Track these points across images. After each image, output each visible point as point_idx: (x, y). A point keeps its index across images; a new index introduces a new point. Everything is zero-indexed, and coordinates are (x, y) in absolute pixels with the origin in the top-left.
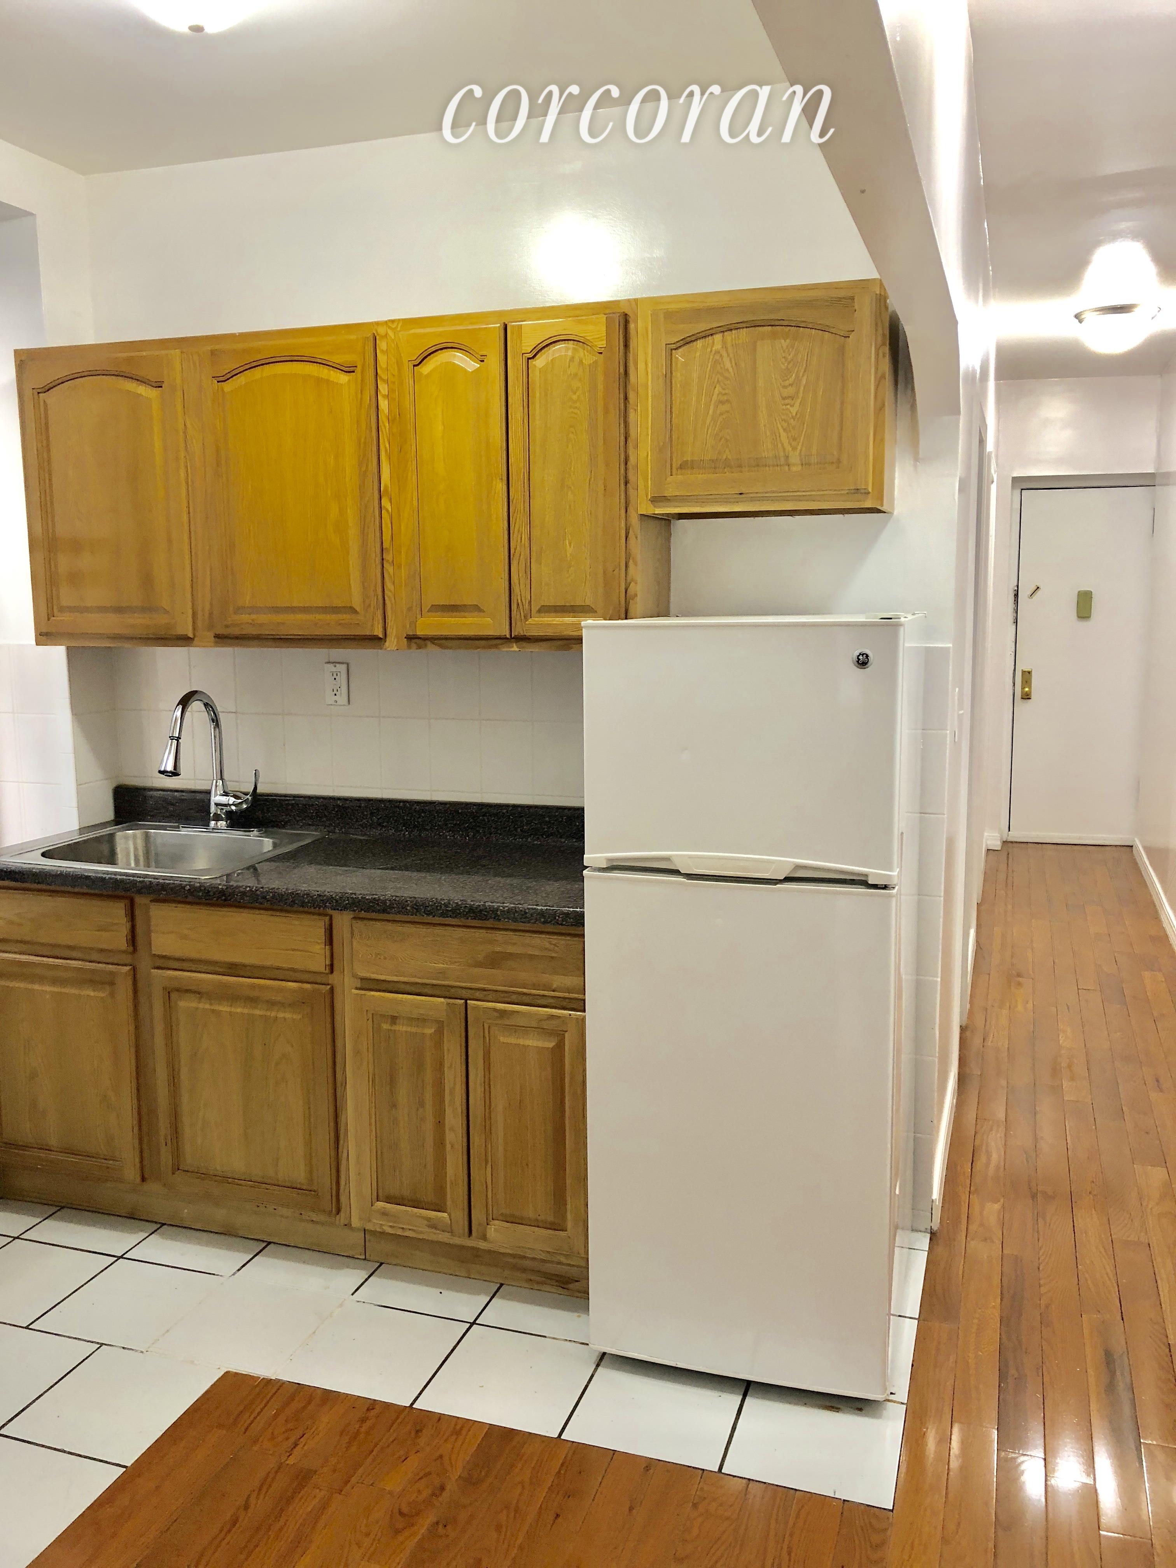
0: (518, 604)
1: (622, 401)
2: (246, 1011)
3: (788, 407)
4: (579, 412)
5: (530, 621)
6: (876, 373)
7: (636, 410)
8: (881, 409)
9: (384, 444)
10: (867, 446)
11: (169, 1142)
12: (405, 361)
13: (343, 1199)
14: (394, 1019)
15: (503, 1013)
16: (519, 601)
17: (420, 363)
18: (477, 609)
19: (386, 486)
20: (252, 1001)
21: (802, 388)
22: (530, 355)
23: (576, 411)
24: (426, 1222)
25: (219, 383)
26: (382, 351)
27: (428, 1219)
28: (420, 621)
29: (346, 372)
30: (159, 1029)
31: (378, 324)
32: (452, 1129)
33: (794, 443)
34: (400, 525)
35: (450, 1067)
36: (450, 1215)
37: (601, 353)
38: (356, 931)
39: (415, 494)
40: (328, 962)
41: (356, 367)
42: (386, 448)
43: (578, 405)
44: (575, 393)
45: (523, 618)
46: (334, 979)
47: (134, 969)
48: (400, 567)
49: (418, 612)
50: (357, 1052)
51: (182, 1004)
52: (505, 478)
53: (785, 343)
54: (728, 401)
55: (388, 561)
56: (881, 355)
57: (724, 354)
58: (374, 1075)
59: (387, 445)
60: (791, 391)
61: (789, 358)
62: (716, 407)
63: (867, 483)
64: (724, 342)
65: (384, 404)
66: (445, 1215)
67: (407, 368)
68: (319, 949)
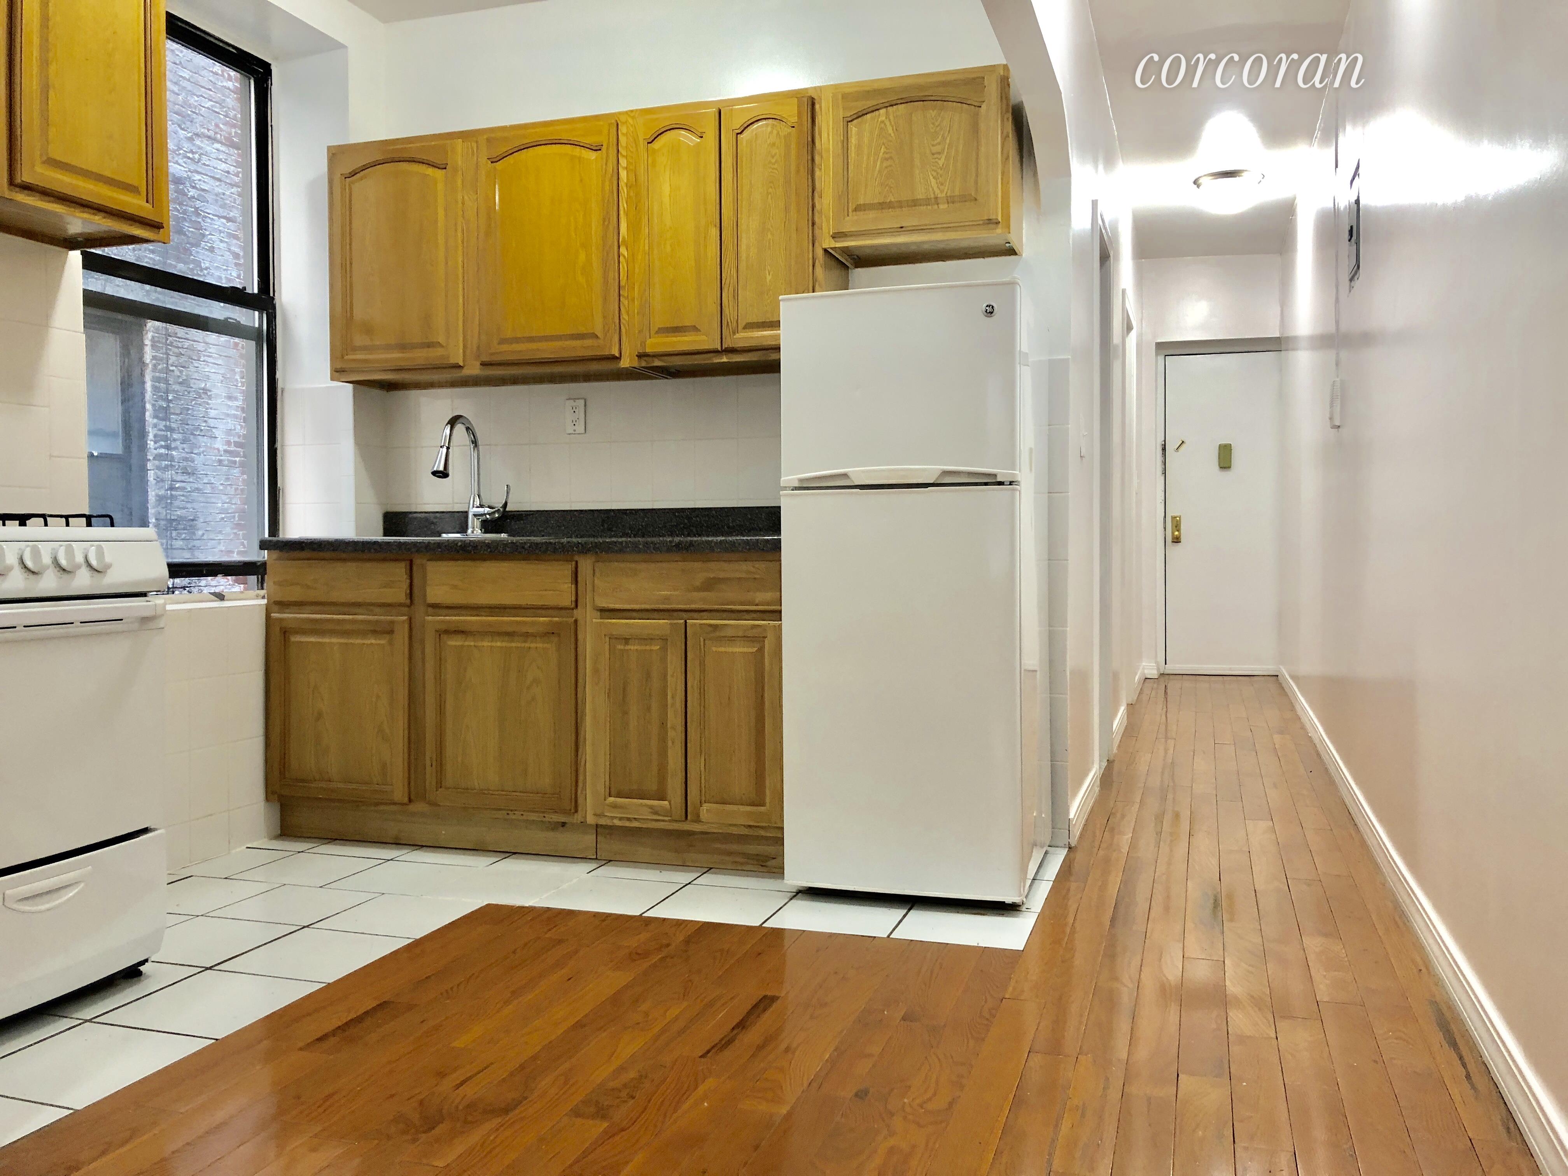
0: (728, 323)
1: (810, 162)
2: (504, 644)
3: (937, 160)
4: (776, 172)
5: (737, 336)
6: (1002, 133)
7: (820, 169)
8: (1006, 159)
9: (623, 205)
10: (997, 187)
11: (434, 764)
12: (641, 139)
13: (580, 801)
14: (626, 641)
15: (715, 627)
16: (729, 320)
17: (653, 141)
18: (695, 329)
19: (624, 238)
20: (510, 635)
21: (947, 146)
22: (739, 131)
23: (775, 171)
24: (650, 810)
25: (492, 164)
26: (623, 134)
27: (651, 807)
28: (649, 341)
29: (594, 150)
30: (430, 664)
31: (620, 113)
32: (673, 728)
33: (942, 187)
34: (634, 266)
35: (672, 676)
36: (670, 802)
37: (794, 127)
38: (597, 570)
39: (647, 241)
40: (573, 599)
41: (602, 145)
42: (624, 208)
43: (776, 166)
44: (773, 157)
45: (731, 333)
46: (577, 613)
47: (410, 619)
48: (633, 300)
49: (648, 335)
50: (596, 671)
51: (452, 643)
52: (718, 225)
53: (933, 113)
54: (891, 158)
55: (624, 296)
56: (1005, 120)
57: (888, 123)
58: (610, 689)
59: (625, 206)
60: (938, 148)
61: (937, 124)
62: (882, 162)
63: (997, 215)
64: (887, 113)
65: (623, 174)
66: (666, 802)
67: (642, 144)
68: (567, 587)
